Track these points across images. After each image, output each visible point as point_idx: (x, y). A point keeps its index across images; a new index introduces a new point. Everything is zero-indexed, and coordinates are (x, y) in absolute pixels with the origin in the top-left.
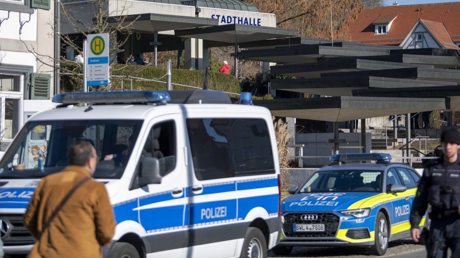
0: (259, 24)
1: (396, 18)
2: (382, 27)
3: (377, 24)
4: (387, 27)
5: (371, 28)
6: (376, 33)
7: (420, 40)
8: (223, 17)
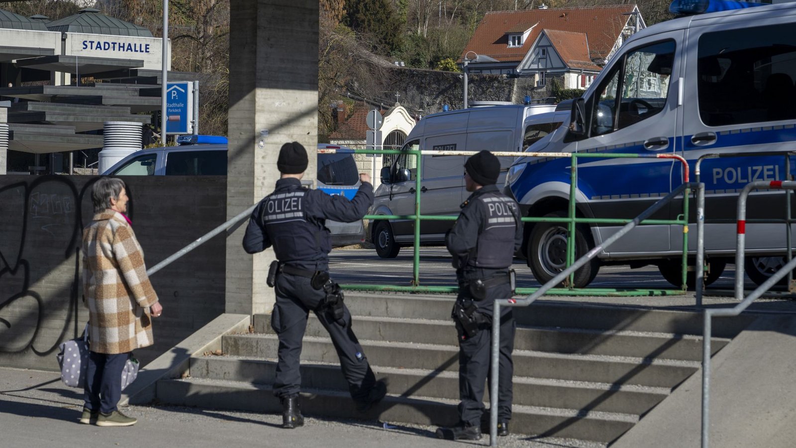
0: (148, 50)
1: (536, 25)
2: (517, 38)
3: (511, 34)
4: (521, 37)
5: (504, 40)
6: (510, 45)
7: (545, 56)
8: (99, 43)
